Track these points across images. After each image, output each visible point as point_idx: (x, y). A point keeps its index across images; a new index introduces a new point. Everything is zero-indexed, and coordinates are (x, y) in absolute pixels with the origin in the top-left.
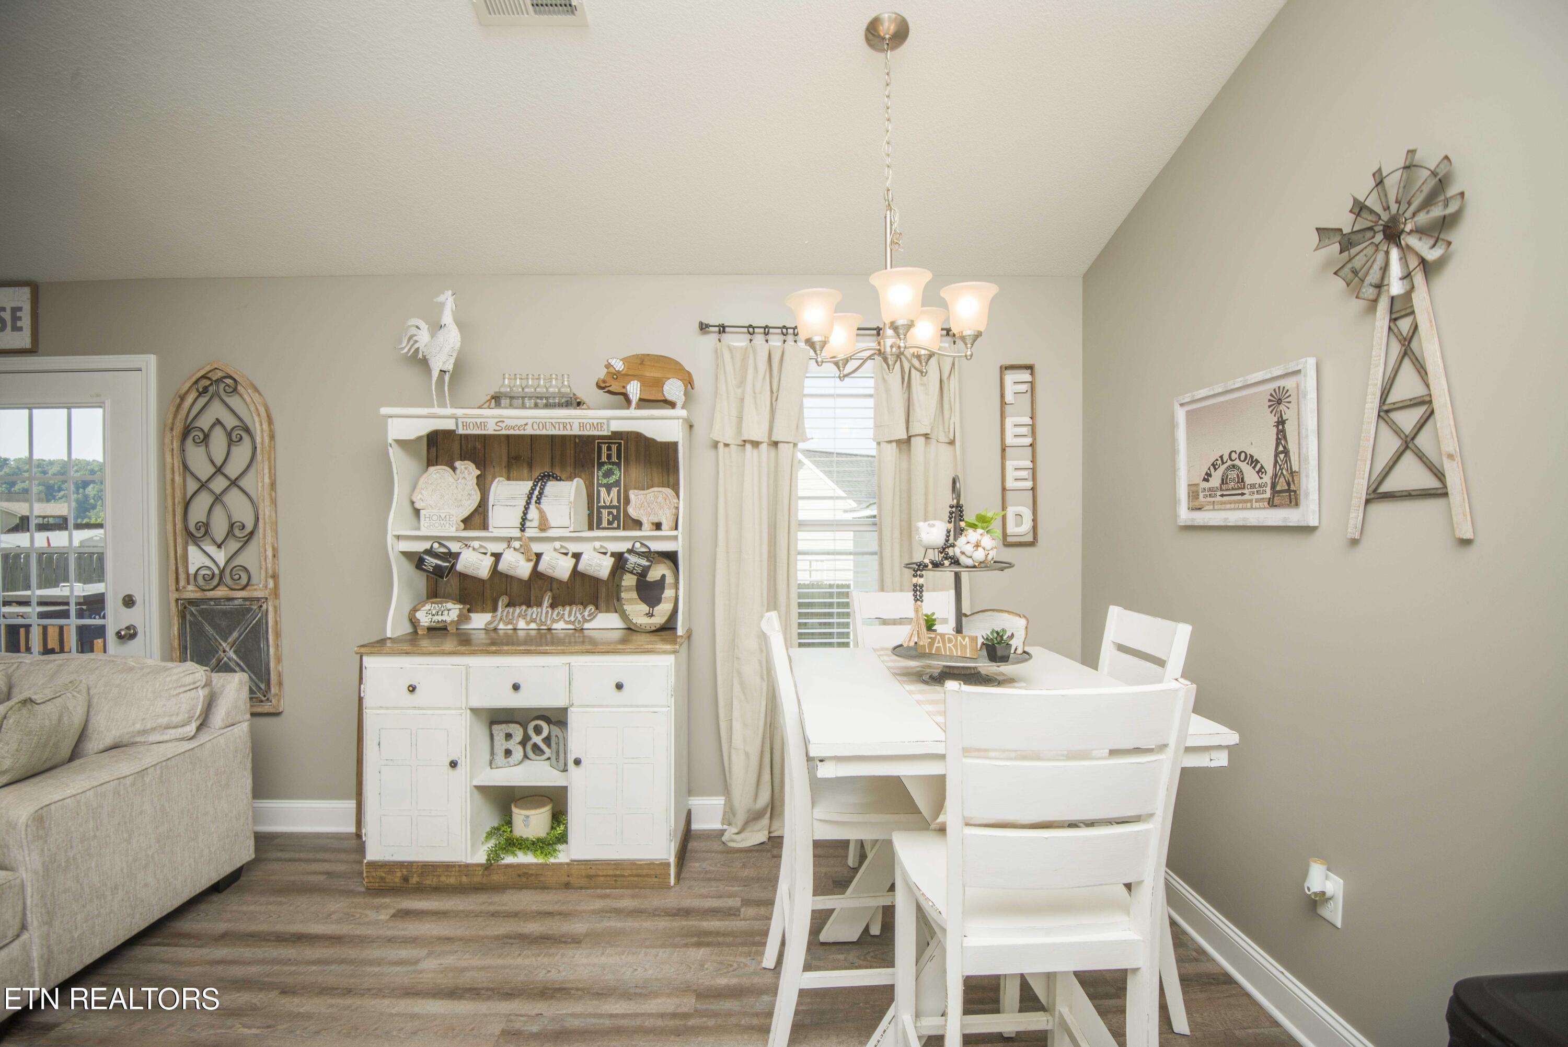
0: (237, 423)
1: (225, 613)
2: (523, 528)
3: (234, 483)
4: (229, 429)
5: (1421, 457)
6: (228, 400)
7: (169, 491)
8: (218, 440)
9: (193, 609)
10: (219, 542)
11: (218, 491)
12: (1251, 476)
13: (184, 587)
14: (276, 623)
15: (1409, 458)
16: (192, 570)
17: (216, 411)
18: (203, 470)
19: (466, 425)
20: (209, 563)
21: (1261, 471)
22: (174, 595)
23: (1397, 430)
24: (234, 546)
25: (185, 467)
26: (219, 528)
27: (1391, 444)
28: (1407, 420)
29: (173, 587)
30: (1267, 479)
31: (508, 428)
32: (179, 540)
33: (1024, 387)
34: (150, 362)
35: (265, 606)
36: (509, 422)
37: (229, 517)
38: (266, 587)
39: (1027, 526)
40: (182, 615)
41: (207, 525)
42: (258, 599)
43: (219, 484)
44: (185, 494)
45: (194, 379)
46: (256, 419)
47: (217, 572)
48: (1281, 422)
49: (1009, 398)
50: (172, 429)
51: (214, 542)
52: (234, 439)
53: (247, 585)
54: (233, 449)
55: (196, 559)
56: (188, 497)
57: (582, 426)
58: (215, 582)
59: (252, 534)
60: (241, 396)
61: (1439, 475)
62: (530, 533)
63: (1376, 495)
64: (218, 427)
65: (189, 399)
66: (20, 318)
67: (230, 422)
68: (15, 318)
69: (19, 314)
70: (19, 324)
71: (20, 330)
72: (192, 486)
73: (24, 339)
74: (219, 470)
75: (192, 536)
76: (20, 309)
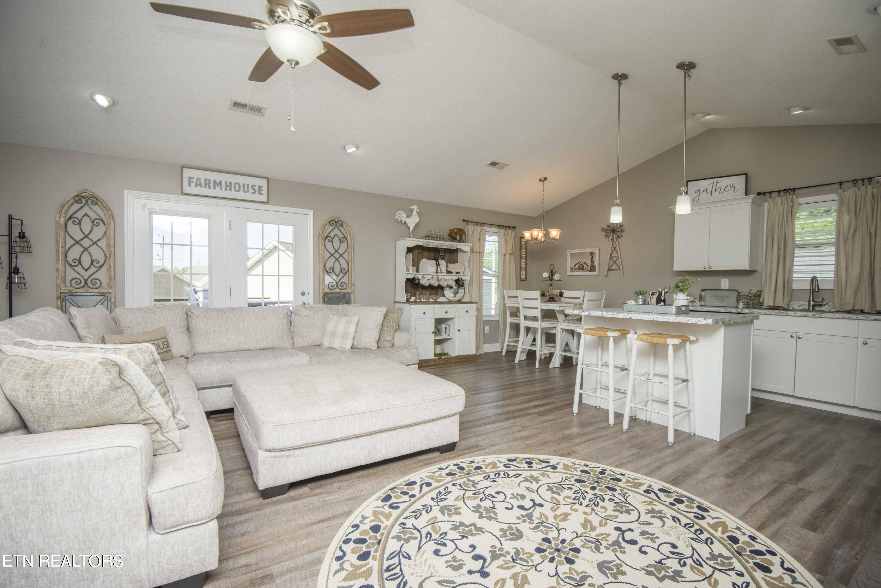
0: (343, 236)
1: (338, 297)
3: (341, 256)
4: (340, 238)
5: (617, 264)
6: (340, 228)
8: (336, 241)
9: (327, 296)
10: (337, 274)
11: (336, 258)
12: (585, 266)
13: (324, 289)
15: (615, 265)
16: (326, 283)
17: (336, 231)
18: (332, 250)
19: (426, 244)
20: (333, 281)
21: (588, 265)
22: (321, 291)
23: (613, 260)
24: (341, 275)
25: (325, 248)
26: (337, 269)
27: (612, 262)
28: (615, 259)
29: (320, 289)
30: (589, 267)
32: (322, 273)
33: (524, 243)
34: (310, 212)
35: (351, 295)
36: (436, 244)
37: (340, 266)
38: (351, 289)
39: (524, 276)
40: (324, 298)
41: (333, 269)
42: (348, 293)
43: (337, 255)
45: (330, 220)
46: (349, 235)
47: (335, 283)
48: (592, 258)
49: (522, 245)
50: (321, 236)
51: (335, 274)
52: (342, 241)
53: (346, 288)
54: (341, 244)
55: (328, 280)
56: (326, 259)
57: (451, 246)
58: (335, 287)
59: (347, 272)
60: (344, 227)
61: (619, 267)
62: (438, 274)
63: (609, 270)
64: (336, 237)
65: (327, 227)
66: (262, 190)
67: (341, 236)
68: (260, 190)
69: (261, 188)
70: (262, 192)
71: (262, 194)
72: (327, 255)
73: (264, 198)
74: (336, 251)
75: (327, 272)
76: (262, 187)
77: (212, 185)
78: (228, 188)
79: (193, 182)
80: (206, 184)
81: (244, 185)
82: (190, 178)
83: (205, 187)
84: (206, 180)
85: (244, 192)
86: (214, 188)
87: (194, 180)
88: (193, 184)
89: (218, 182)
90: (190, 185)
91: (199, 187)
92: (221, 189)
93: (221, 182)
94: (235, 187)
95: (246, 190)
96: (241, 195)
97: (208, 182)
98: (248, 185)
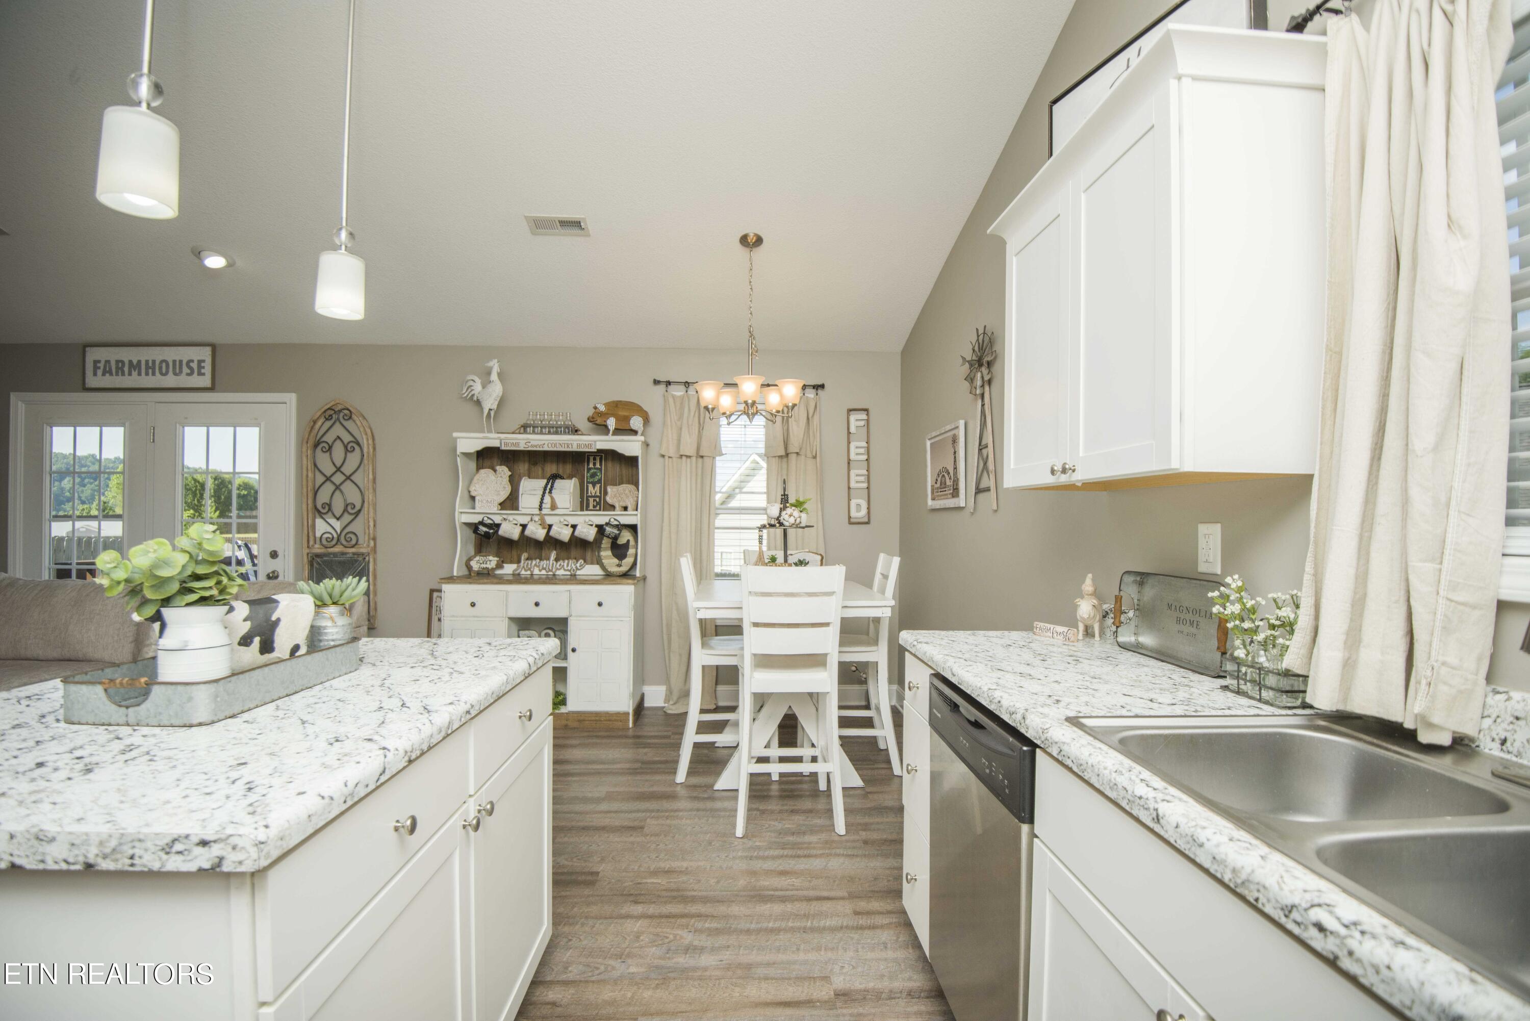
0: (352, 439)
1: (340, 562)
2: (541, 509)
3: (348, 478)
4: (346, 443)
5: (987, 471)
6: (345, 423)
7: (304, 483)
8: (338, 450)
9: (319, 560)
10: (338, 516)
11: (338, 483)
12: (947, 481)
13: (313, 546)
14: (375, 569)
15: (985, 473)
16: (318, 535)
17: (338, 430)
18: (329, 469)
19: (506, 444)
20: (330, 530)
21: (950, 478)
22: (306, 551)
23: (983, 459)
24: (347, 518)
25: (315, 465)
26: (338, 507)
27: (981, 466)
29: (305, 545)
30: (951, 482)
31: (532, 446)
32: (310, 515)
33: (862, 423)
34: (291, 398)
35: (367, 558)
37: (345, 500)
38: (368, 546)
39: (863, 512)
40: (311, 564)
41: (330, 505)
42: (363, 554)
43: (338, 478)
44: (314, 486)
45: (323, 410)
46: (364, 437)
47: (335, 536)
48: (955, 452)
49: (853, 429)
50: (307, 442)
51: (335, 516)
52: (349, 449)
53: (356, 544)
54: (349, 454)
55: (321, 527)
56: (317, 487)
57: (579, 445)
58: (334, 542)
59: (360, 511)
60: (354, 421)
62: (544, 511)
63: (977, 490)
64: (338, 441)
65: (319, 423)
66: (204, 367)
67: (347, 438)
68: (200, 367)
69: (203, 364)
70: (203, 371)
71: (204, 374)
72: (320, 479)
73: (206, 381)
74: (338, 469)
75: (319, 512)
76: (204, 361)
77: (126, 369)
78: (150, 371)
79: (99, 368)
80: (117, 368)
81: (174, 361)
82: (96, 362)
83: (117, 374)
84: (117, 362)
85: (175, 374)
86: (130, 374)
87: (101, 365)
88: (100, 372)
89: (135, 362)
90: (95, 374)
91: (107, 375)
92: (140, 374)
93: (139, 362)
94: (160, 368)
95: (178, 371)
96: (170, 380)
97: (120, 365)
98: (181, 362)
